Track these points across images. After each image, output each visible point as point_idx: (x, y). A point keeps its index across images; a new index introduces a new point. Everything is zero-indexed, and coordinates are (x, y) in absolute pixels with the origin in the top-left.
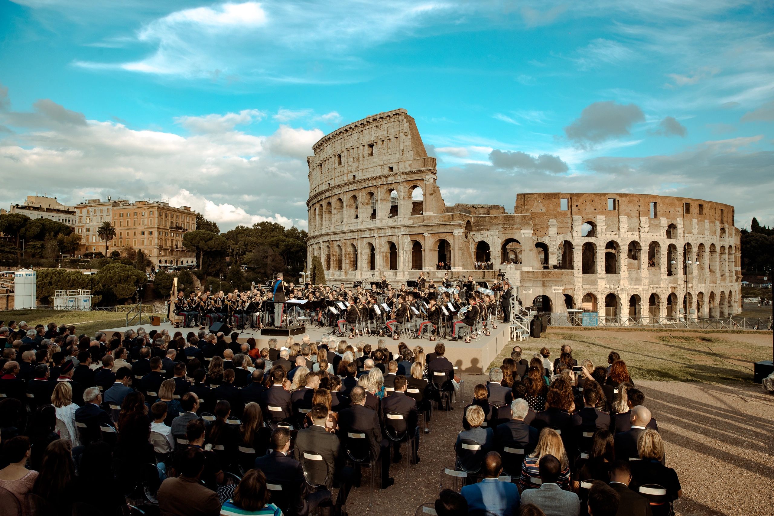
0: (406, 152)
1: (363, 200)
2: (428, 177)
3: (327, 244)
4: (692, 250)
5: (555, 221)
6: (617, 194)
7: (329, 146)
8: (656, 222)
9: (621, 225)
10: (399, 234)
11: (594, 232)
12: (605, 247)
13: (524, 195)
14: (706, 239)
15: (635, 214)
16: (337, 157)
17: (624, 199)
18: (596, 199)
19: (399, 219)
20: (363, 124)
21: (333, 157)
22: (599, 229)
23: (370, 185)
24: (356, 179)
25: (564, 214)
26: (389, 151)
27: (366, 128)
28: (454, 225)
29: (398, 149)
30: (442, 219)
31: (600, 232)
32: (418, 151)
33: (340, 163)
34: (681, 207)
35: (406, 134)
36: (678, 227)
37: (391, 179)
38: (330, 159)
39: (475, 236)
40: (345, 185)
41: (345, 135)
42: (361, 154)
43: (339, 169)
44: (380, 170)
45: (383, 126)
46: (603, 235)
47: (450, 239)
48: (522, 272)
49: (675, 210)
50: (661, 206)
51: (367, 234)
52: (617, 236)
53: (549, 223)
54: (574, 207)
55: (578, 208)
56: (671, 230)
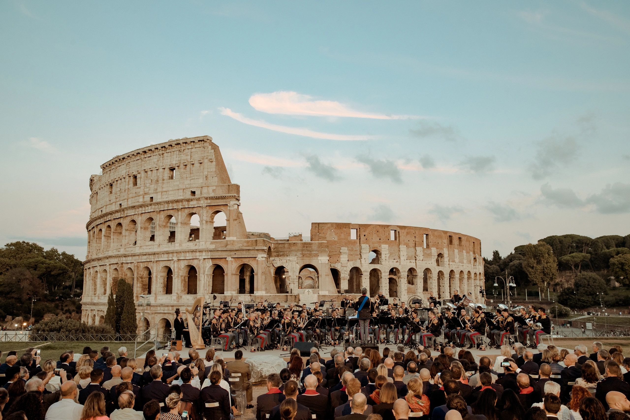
0: (210, 178)
1: (161, 223)
2: (233, 202)
3: (115, 266)
4: (455, 276)
5: (346, 248)
6: (398, 226)
7: (122, 166)
8: (428, 251)
9: (402, 253)
10: (200, 258)
11: (379, 260)
12: (388, 273)
13: (319, 224)
14: (464, 267)
15: (412, 244)
16: (132, 178)
17: (403, 231)
18: (381, 230)
19: (201, 243)
20: (164, 147)
21: (127, 177)
22: (383, 256)
23: (170, 208)
24: (154, 201)
25: (353, 242)
26: (192, 175)
27: (168, 151)
28: (257, 250)
29: (201, 174)
30: (245, 244)
31: (384, 260)
32: (222, 178)
33: (135, 184)
34: (447, 239)
35: (211, 160)
36: (445, 257)
37: (193, 203)
38: (123, 180)
39: (275, 262)
40: (141, 206)
41: (143, 156)
42: (161, 177)
43: (134, 190)
44: (182, 194)
45: (186, 151)
46: (387, 263)
47: (253, 264)
48: (319, 296)
49: (442, 241)
50: (432, 237)
51: (165, 257)
52: (398, 263)
53: (341, 251)
54: (362, 237)
55: (365, 238)
56: (439, 258)
